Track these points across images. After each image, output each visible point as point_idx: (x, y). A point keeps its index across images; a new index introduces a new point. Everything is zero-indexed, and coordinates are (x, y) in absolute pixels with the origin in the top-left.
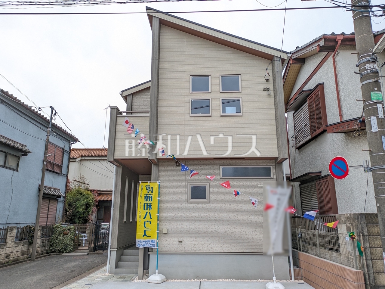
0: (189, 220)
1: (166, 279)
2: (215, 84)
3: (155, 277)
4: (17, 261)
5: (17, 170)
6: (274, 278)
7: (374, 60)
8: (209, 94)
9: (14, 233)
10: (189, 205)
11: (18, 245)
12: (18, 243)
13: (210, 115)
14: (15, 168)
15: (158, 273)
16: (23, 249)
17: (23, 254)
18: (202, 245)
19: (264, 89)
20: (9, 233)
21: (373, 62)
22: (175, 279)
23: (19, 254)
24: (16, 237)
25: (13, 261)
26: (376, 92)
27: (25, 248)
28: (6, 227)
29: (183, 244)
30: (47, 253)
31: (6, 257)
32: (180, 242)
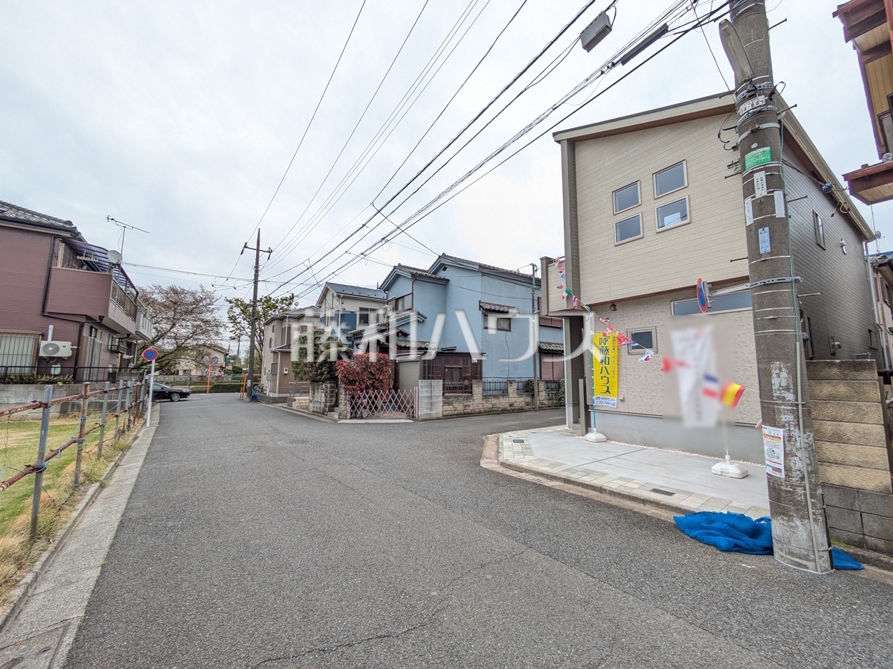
0: (631, 375)
1: (608, 439)
2: (647, 190)
3: (592, 436)
4: (521, 410)
5: (510, 330)
6: (727, 457)
7: (753, 93)
8: (639, 207)
9: (515, 386)
10: (630, 356)
11: (520, 396)
12: (520, 395)
13: (641, 236)
14: (508, 328)
15: (597, 432)
16: (527, 400)
17: (527, 405)
18: (651, 406)
19: (728, 166)
20: (509, 385)
21: (749, 97)
22: (619, 442)
23: (523, 404)
24: (518, 389)
25: (518, 409)
26: (754, 152)
27: (529, 400)
28: (505, 380)
29: (626, 403)
30: (556, 406)
31: (511, 405)
32: (623, 401)
